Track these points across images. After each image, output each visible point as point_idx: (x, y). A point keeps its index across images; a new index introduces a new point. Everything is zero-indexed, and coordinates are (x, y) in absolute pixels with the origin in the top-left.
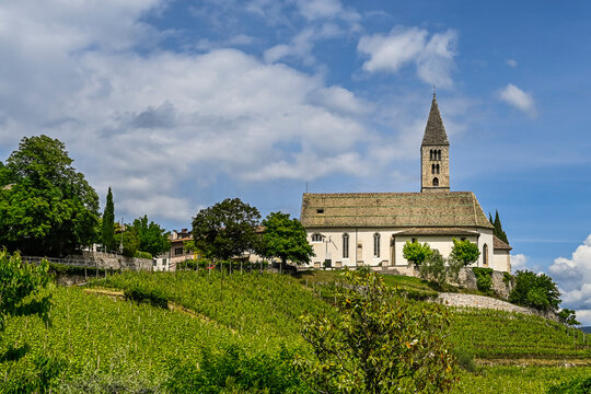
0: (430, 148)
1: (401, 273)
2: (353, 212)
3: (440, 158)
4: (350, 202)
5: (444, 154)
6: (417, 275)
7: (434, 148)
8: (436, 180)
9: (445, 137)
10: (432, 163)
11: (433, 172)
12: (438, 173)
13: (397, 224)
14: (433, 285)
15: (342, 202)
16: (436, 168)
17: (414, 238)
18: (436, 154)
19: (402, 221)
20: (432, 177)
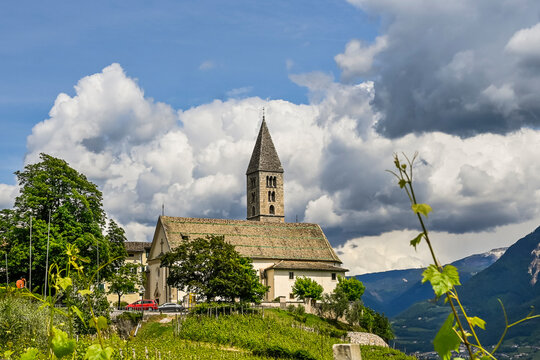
0: (267, 174)
3: (275, 185)
5: (278, 181)
6: (314, 312)
7: (270, 175)
8: (272, 208)
9: (279, 164)
10: (268, 189)
11: (269, 200)
12: (274, 200)
13: (265, 256)
14: (333, 322)
16: (272, 195)
17: (291, 272)
18: (272, 181)
19: (267, 252)
20: (268, 204)
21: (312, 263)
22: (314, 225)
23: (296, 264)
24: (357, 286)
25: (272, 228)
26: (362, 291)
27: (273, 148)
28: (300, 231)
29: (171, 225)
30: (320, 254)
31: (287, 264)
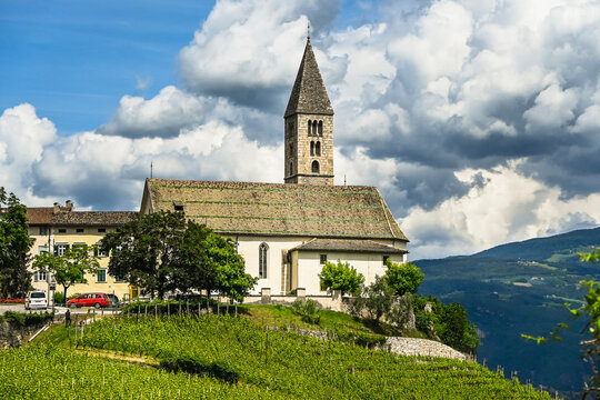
0: (309, 117)
1: (324, 306)
2: (224, 210)
3: (321, 132)
4: (216, 195)
5: (326, 127)
6: (346, 309)
7: (313, 118)
8: (315, 165)
9: (328, 103)
10: (310, 139)
11: (312, 154)
12: (318, 154)
13: (291, 232)
14: (373, 324)
15: (206, 194)
16: (316, 147)
17: (323, 255)
18: (316, 127)
19: (295, 227)
20: (310, 160)
21: (357, 242)
22: (370, 189)
23: (333, 244)
24: (411, 275)
25: (307, 193)
26: (418, 281)
27: (320, 81)
28: (348, 196)
29: (161, 190)
30: (373, 228)
31: (320, 244)
